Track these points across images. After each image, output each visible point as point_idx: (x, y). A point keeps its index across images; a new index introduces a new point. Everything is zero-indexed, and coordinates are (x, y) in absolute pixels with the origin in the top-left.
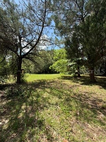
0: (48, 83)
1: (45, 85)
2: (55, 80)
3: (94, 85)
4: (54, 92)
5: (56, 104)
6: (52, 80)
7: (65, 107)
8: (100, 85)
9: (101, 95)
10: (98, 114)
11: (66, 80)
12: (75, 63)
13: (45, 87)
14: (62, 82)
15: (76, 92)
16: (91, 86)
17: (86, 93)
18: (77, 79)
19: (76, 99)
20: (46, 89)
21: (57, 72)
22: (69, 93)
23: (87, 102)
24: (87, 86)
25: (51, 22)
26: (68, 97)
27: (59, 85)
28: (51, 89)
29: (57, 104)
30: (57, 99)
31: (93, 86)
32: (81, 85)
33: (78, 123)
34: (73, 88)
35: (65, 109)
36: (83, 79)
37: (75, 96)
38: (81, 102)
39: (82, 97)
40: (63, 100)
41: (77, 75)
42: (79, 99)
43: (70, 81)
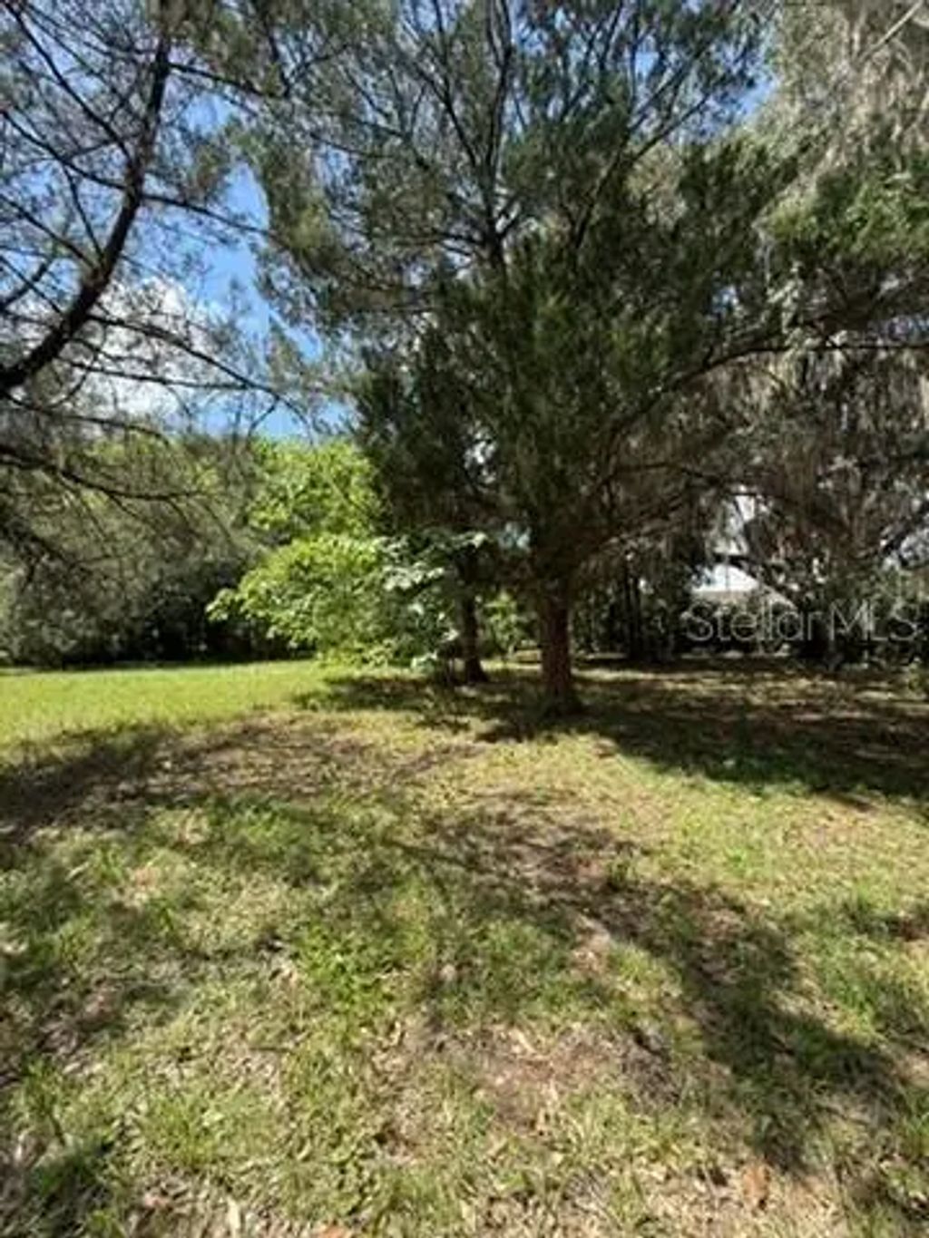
0: (192, 755)
1: (156, 783)
2: (264, 722)
3: (567, 732)
4: (244, 832)
5: (258, 945)
6: (236, 726)
7: (345, 951)
8: (603, 734)
9: (604, 798)
10: (579, 938)
11: (366, 715)
12: (440, 571)
13: (153, 800)
14: (332, 731)
15: (444, 804)
16: (548, 747)
17: (517, 797)
18: (458, 698)
19: (443, 858)
20: (166, 820)
21: (293, 644)
22: (388, 817)
23: (517, 864)
24: (523, 750)
25: (228, 179)
26: (373, 857)
27: (301, 767)
28: (223, 806)
29: (268, 943)
30: (276, 894)
31: (564, 740)
32: (482, 744)
33: (441, 1047)
34: (419, 776)
35: (342, 968)
36: (503, 692)
37: (431, 839)
38: (475, 878)
39: (483, 834)
40: (327, 893)
41: (459, 664)
42: (461, 857)
43: (401, 715)
